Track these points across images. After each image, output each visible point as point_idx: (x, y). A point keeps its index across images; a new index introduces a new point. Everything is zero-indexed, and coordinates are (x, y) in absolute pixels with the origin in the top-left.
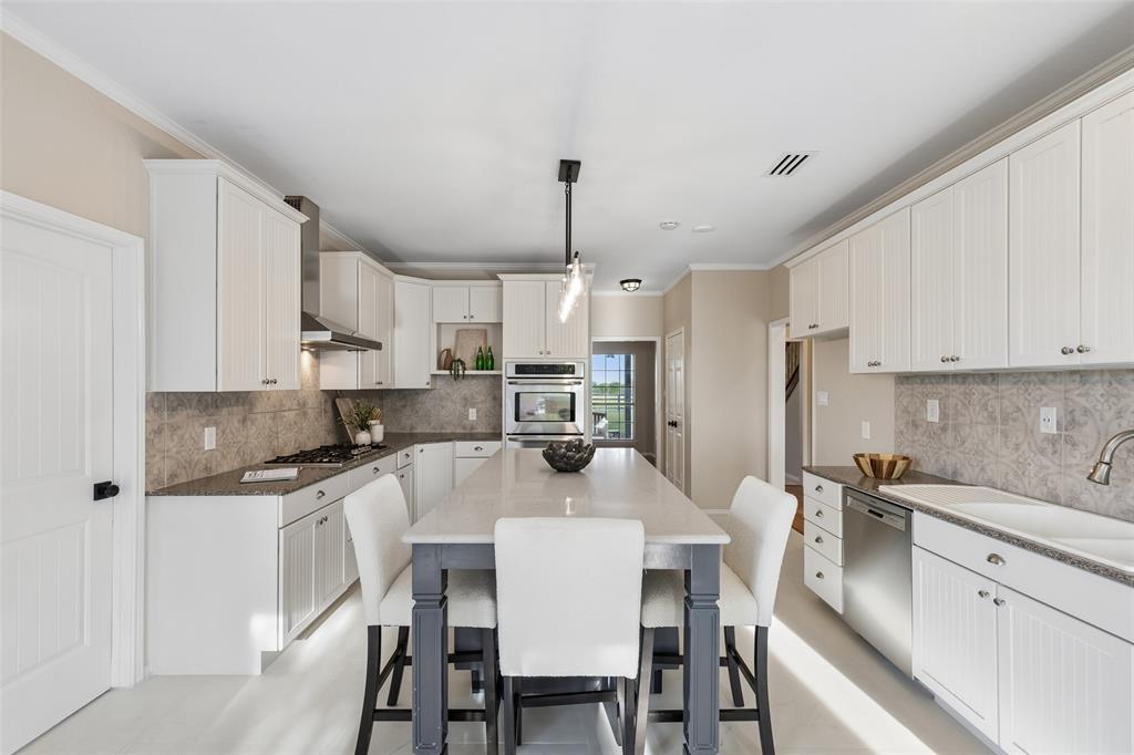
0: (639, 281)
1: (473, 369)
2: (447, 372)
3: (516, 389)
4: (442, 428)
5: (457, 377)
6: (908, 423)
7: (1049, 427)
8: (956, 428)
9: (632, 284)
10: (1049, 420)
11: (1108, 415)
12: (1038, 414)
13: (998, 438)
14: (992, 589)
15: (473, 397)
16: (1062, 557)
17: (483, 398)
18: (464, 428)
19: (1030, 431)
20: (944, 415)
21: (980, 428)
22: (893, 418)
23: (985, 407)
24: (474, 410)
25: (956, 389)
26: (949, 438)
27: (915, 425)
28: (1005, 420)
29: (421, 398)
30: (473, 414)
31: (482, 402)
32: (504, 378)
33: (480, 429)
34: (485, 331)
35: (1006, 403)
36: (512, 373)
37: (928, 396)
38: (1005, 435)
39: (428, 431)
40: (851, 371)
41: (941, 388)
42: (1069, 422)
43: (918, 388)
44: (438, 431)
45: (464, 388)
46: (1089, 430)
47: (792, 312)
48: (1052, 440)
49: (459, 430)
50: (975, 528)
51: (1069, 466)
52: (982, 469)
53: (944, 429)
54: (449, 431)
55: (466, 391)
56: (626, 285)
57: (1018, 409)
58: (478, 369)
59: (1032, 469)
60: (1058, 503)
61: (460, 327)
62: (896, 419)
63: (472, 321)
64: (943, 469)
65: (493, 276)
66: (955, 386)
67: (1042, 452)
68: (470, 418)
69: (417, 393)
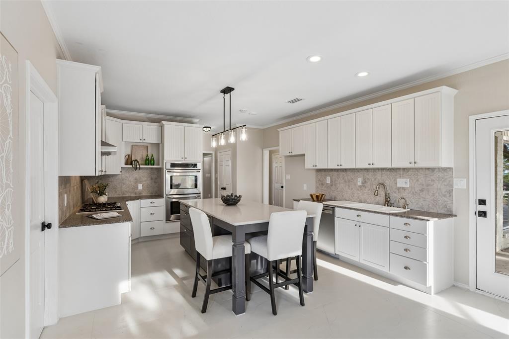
0: (210, 128)
1: (144, 165)
2: (131, 166)
3: (171, 174)
4: (124, 194)
5: (136, 168)
6: (320, 184)
7: (360, 183)
8: (335, 185)
9: (208, 129)
10: (360, 182)
11: (373, 180)
12: (357, 180)
13: (347, 187)
14: (357, 223)
15: (140, 178)
16: (375, 212)
17: (146, 179)
18: (136, 193)
19: (355, 184)
20: (331, 181)
21: (342, 184)
22: (315, 183)
23: (343, 178)
24: (141, 185)
25: (336, 174)
26: (333, 188)
27: (322, 184)
28: (349, 182)
29: (111, 179)
30: (140, 187)
31: (145, 181)
32: (165, 169)
33: (144, 194)
34: (147, 147)
35: (349, 177)
36: (169, 166)
37: (326, 176)
38: (349, 186)
39: (115, 196)
40: (306, 168)
41: (331, 173)
42: (364, 182)
43: (323, 173)
44: (121, 196)
45: (137, 174)
46: (369, 183)
47: (280, 145)
48: (361, 187)
49: (133, 195)
50: (354, 209)
51: (364, 193)
52: (343, 196)
53: (332, 185)
54: (127, 195)
55: (137, 176)
56: (205, 129)
57: (352, 179)
58: (146, 165)
59: (356, 194)
60: (361, 202)
61: (133, 144)
62: (316, 183)
63: (144, 141)
64: (331, 197)
65: (158, 121)
66: (335, 173)
67: (358, 190)
68: (139, 189)
69: (109, 177)
